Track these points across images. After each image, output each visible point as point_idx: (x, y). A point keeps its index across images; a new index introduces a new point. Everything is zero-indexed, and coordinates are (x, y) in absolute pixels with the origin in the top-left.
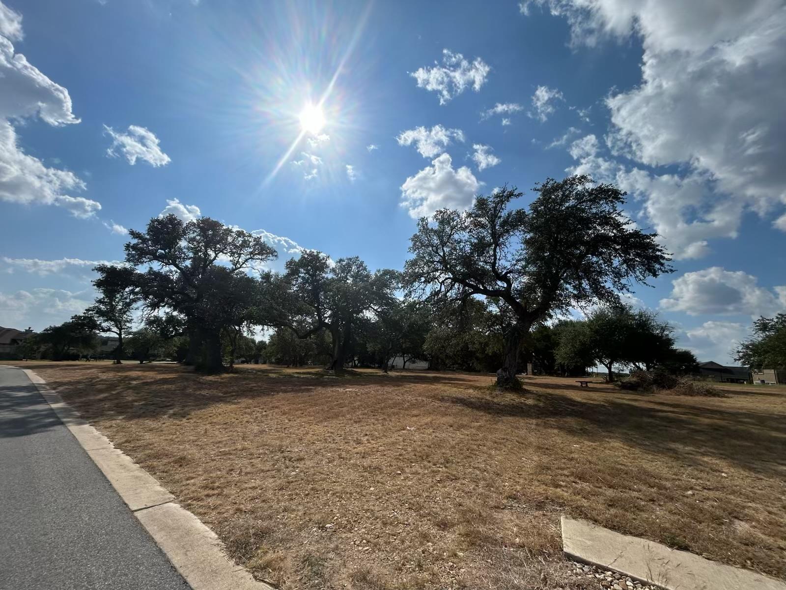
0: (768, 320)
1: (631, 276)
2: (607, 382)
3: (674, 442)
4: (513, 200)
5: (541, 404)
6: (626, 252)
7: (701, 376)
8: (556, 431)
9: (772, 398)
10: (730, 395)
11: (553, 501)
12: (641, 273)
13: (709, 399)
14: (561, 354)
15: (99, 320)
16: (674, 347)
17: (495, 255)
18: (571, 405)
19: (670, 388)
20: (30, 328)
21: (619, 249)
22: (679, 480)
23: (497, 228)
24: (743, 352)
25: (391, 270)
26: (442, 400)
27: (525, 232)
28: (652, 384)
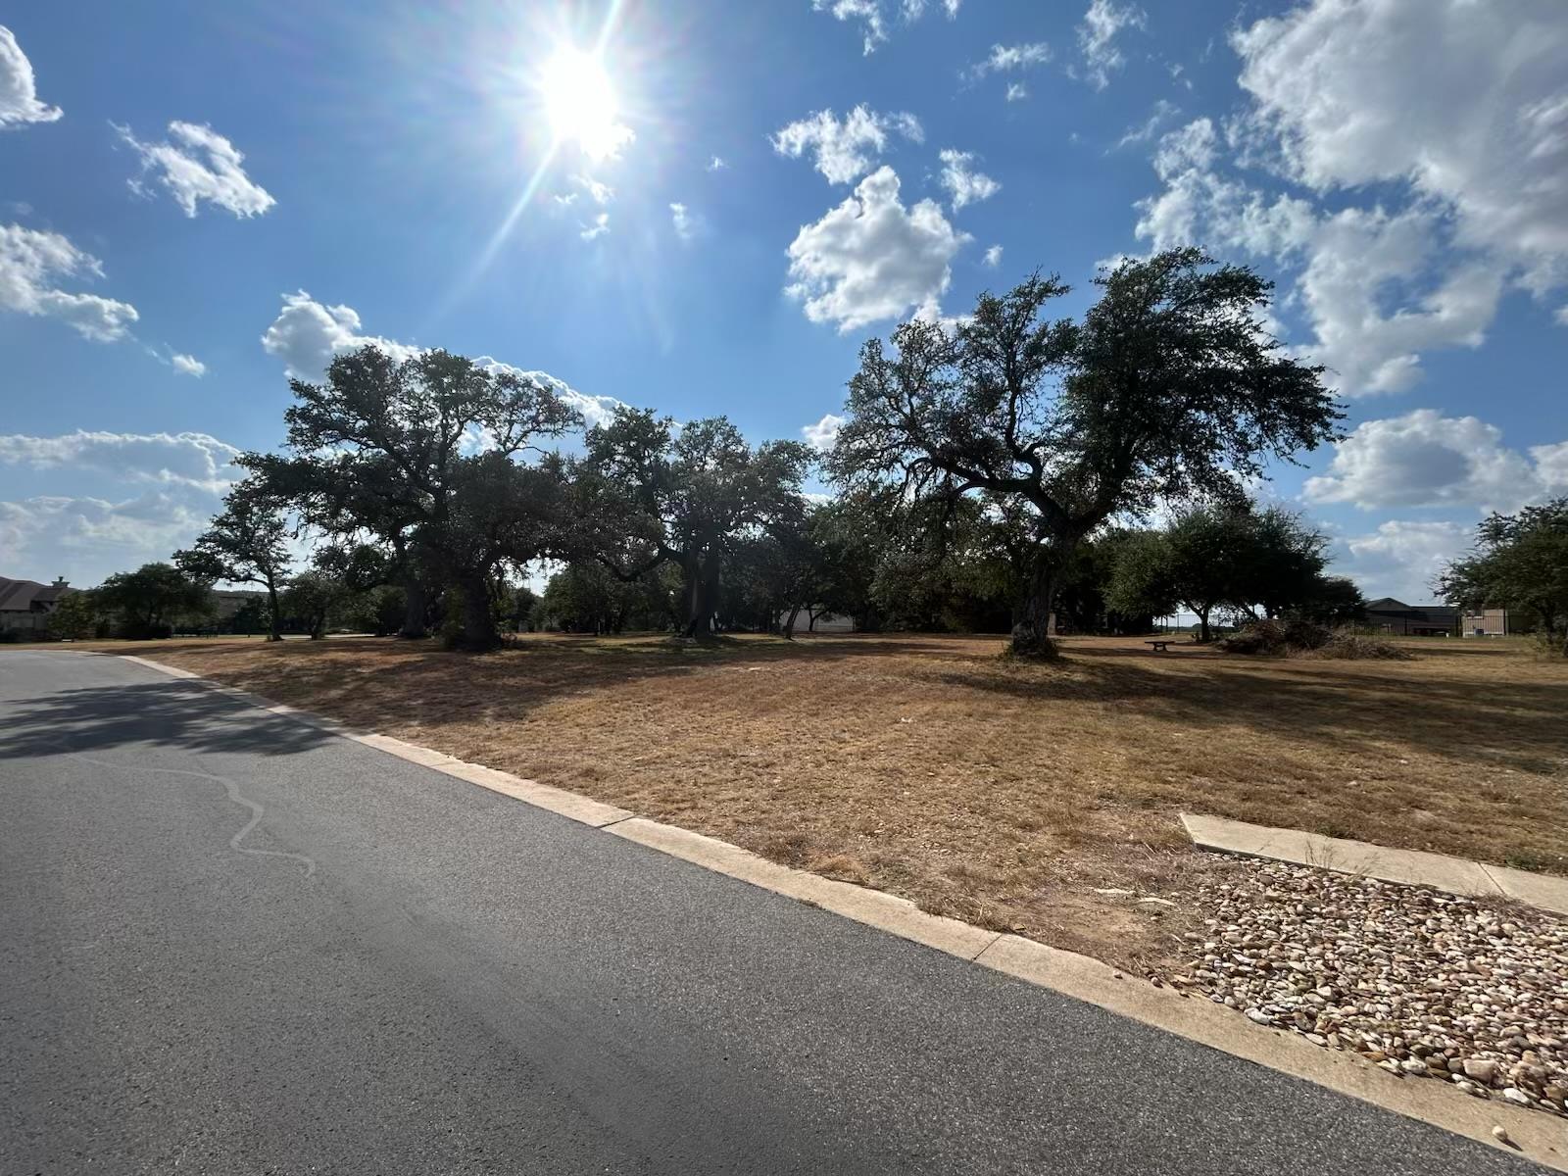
0: (1506, 519)
1: (1268, 447)
2: (1199, 643)
3: (1326, 724)
4: (1050, 301)
5: (1100, 681)
6: (1263, 402)
7: (1368, 625)
8: (1140, 717)
9: (1492, 659)
10: (1419, 656)
11: (1164, 798)
12: (1286, 440)
13: (1382, 663)
14: (1116, 595)
15: (227, 559)
16: (1324, 573)
17: (1012, 413)
18: (1150, 679)
19: (1313, 647)
20: (61, 578)
21: (1248, 396)
22: (1337, 769)
23: (1018, 358)
24: (1453, 579)
25: (790, 441)
26: (926, 678)
27: (1073, 366)
28: (1283, 642)
